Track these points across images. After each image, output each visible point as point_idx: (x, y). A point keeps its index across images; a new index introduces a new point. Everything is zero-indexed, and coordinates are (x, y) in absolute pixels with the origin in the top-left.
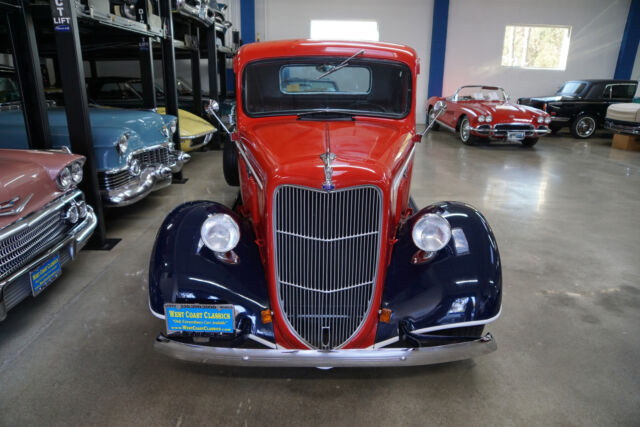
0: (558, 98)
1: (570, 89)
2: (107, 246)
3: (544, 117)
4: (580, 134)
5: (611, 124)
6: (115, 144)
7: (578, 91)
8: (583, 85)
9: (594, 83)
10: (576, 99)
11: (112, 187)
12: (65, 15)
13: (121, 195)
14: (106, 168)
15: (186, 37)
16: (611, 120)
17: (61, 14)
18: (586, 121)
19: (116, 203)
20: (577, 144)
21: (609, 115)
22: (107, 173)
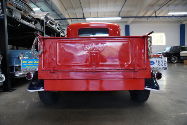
0: (165, 52)
1: (168, 49)
2: (11, 91)
3: (161, 56)
4: (173, 62)
5: (182, 58)
6: (18, 56)
7: (170, 49)
8: (172, 48)
9: (174, 47)
10: (170, 52)
11: (16, 71)
12: (2, 14)
13: (19, 74)
14: (15, 64)
15: (51, 35)
16: (182, 56)
17: (1, 13)
18: (174, 58)
19: (17, 76)
20: (173, 65)
21: (181, 55)
22: (15, 66)
